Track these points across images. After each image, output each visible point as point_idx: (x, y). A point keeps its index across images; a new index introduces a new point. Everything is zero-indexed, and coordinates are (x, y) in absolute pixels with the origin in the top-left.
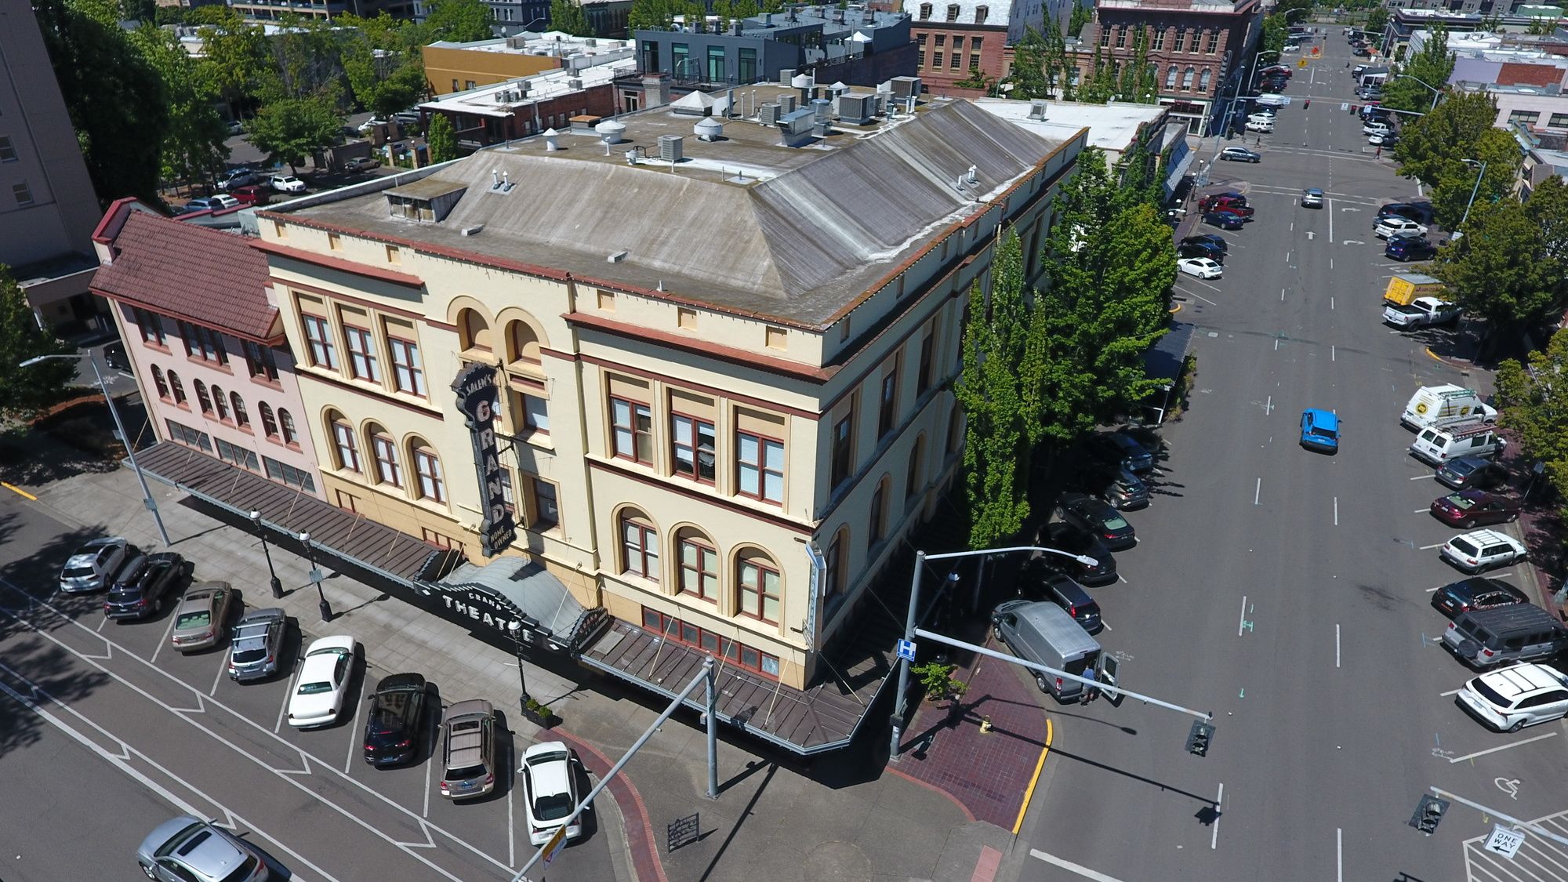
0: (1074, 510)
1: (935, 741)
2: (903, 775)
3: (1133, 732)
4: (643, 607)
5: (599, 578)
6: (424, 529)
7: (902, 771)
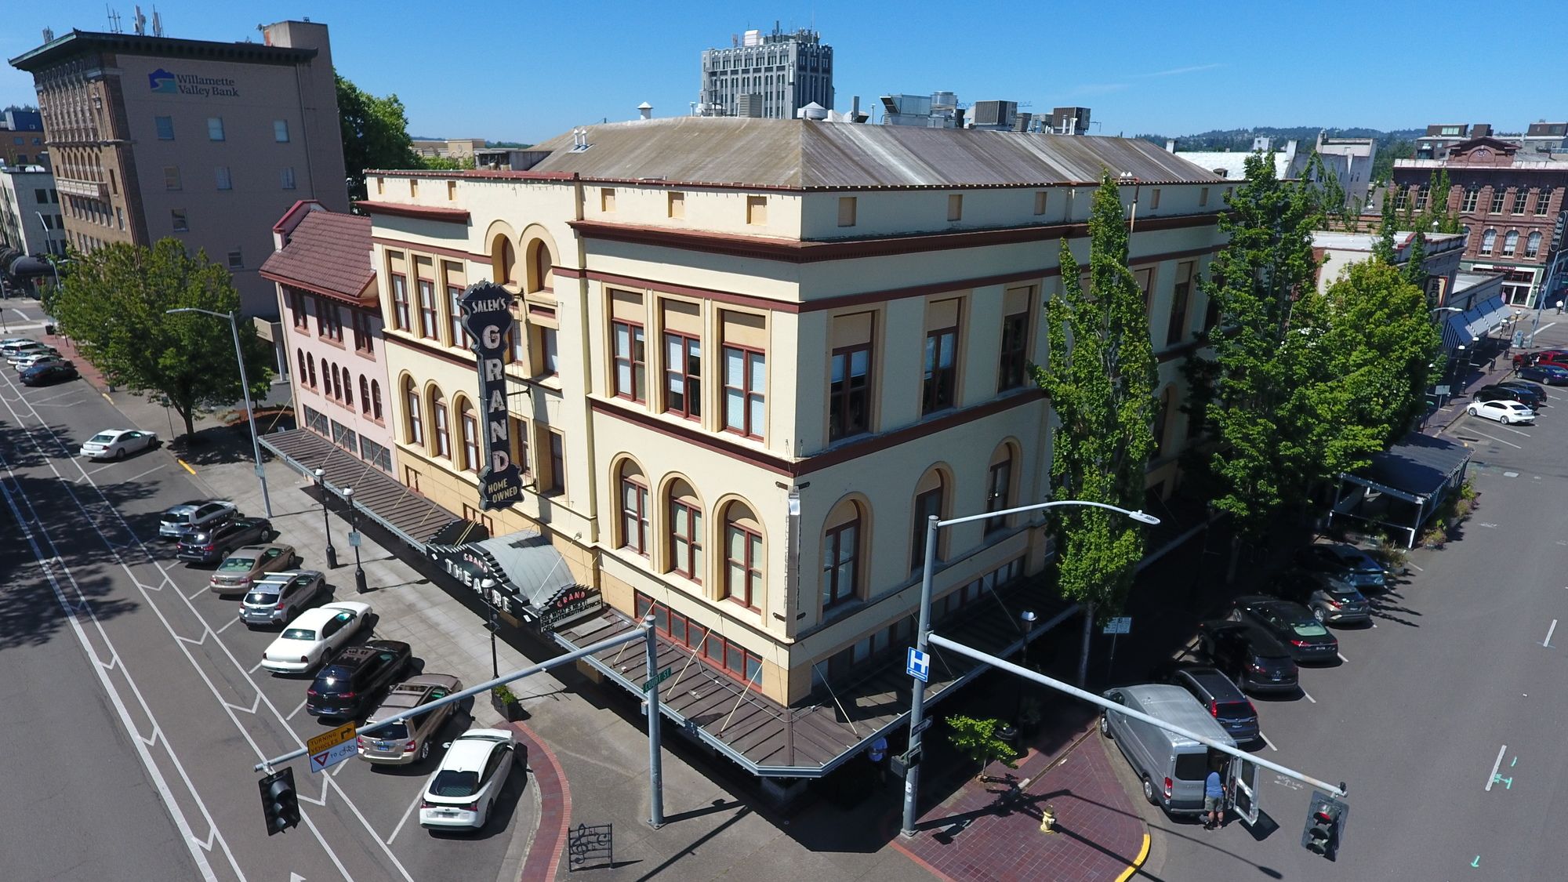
0: (1255, 611)
1: (970, 827)
2: (912, 856)
3: (1278, 876)
4: (636, 591)
5: (596, 551)
6: (465, 506)
7: (912, 851)
